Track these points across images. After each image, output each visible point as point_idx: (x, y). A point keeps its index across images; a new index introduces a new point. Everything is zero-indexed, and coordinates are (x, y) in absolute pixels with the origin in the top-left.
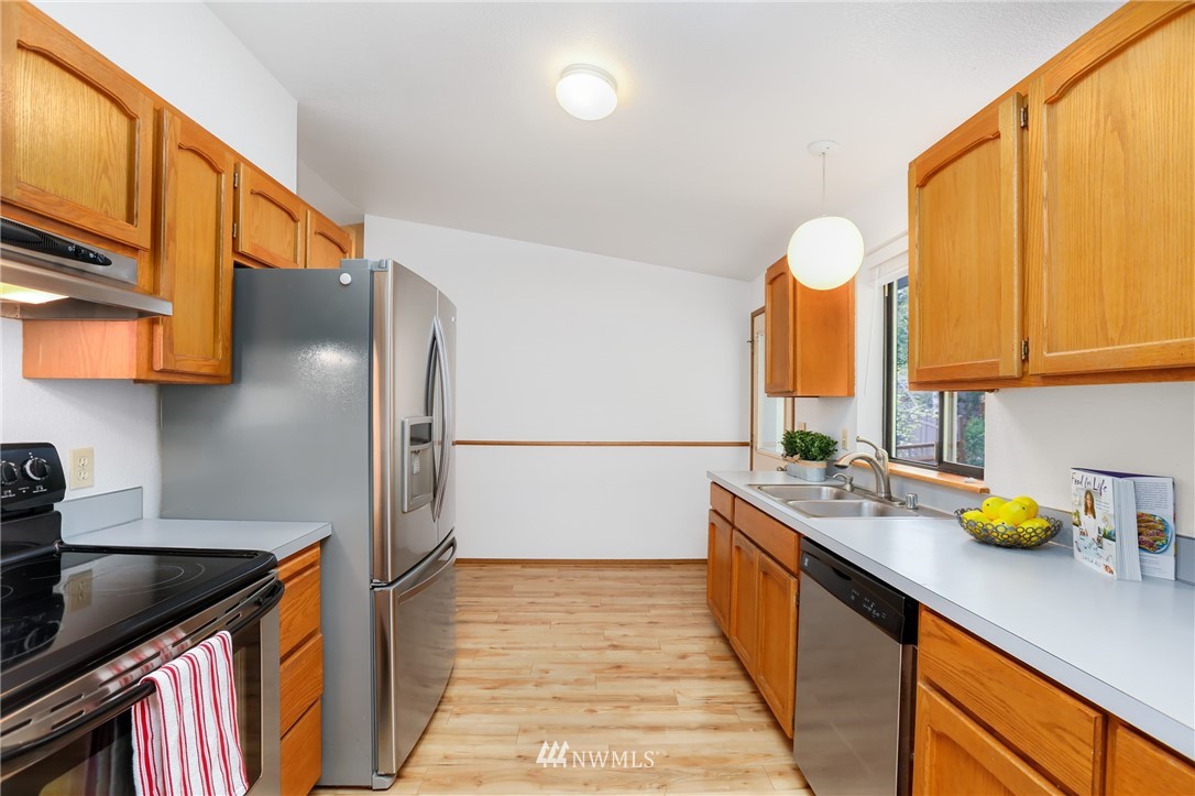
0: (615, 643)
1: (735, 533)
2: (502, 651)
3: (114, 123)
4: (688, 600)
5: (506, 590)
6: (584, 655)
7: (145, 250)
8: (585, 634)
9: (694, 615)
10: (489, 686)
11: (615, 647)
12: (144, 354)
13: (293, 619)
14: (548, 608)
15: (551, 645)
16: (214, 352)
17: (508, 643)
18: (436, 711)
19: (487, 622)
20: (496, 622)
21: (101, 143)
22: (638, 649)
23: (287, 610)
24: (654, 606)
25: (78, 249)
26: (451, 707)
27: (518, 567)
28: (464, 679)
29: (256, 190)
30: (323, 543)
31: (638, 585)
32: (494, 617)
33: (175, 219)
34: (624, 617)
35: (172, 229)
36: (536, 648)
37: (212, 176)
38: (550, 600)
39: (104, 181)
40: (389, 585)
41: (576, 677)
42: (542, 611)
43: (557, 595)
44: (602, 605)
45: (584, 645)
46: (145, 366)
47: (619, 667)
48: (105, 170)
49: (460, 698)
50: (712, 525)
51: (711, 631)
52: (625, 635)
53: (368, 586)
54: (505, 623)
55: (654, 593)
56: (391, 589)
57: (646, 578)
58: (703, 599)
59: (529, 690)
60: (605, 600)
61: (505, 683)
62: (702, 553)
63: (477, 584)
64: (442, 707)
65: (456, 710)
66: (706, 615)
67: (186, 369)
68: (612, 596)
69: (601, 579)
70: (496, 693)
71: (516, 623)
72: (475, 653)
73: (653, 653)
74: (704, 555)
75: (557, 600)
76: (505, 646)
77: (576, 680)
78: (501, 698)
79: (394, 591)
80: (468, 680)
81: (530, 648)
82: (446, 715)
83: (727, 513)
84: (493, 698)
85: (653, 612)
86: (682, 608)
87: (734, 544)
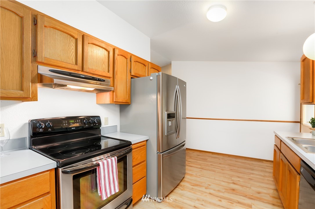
0: (235, 182)
1: (281, 154)
2: (199, 176)
3: (105, 53)
4: (267, 174)
5: (205, 160)
6: (223, 183)
7: (112, 77)
8: (225, 177)
9: (268, 180)
10: (192, 185)
11: (234, 183)
12: (112, 98)
13: (138, 157)
14: (216, 167)
15: (214, 178)
16: (126, 97)
17: (201, 174)
18: (176, 187)
19: (197, 168)
20: (200, 168)
21: (103, 58)
22: (242, 186)
23: (136, 155)
24: (253, 174)
25: (99, 79)
26: (181, 187)
27: (211, 154)
28: (187, 181)
29: (135, 61)
30: (147, 140)
31: (249, 166)
32: (200, 167)
33: (117, 70)
34: (241, 175)
35: (117, 72)
36: (209, 178)
37: (126, 59)
38: (217, 165)
39: (104, 65)
40: (161, 153)
41: (218, 189)
42: (213, 168)
43: (220, 164)
44: (234, 170)
45: (224, 180)
46: (112, 101)
47: (234, 190)
48: (104, 63)
49: (184, 186)
50: (275, 150)
51: (273, 187)
52: (239, 181)
53: (156, 153)
54: (202, 169)
55: (254, 169)
56: (161, 154)
57: (252, 164)
58: (272, 175)
59: (203, 189)
60: (235, 168)
61: (197, 185)
62: (271, 158)
63: (198, 157)
64: (178, 187)
65: (182, 189)
66: (273, 181)
67: (120, 101)
68: (238, 167)
69: (236, 161)
70: (194, 187)
71: (205, 169)
72: (191, 175)
73: (248, 189)
74: (272, 159)
75: (220, 165)
76: (200, 175)
77: (218, 190)
78: (195, 189)
79: (162, 155)
80: (188, 182)
81: (207, 177)
82: (179, 189)
83: (279, 147)
84: (192, 188)
85: (252, 175)
86: (264, 177)
87: (281, 158)
